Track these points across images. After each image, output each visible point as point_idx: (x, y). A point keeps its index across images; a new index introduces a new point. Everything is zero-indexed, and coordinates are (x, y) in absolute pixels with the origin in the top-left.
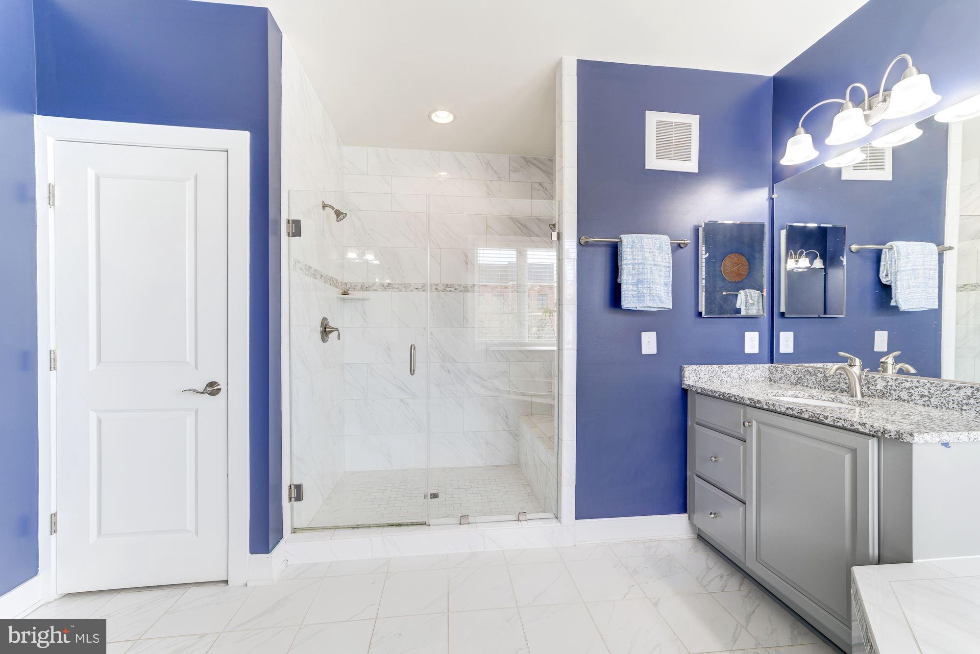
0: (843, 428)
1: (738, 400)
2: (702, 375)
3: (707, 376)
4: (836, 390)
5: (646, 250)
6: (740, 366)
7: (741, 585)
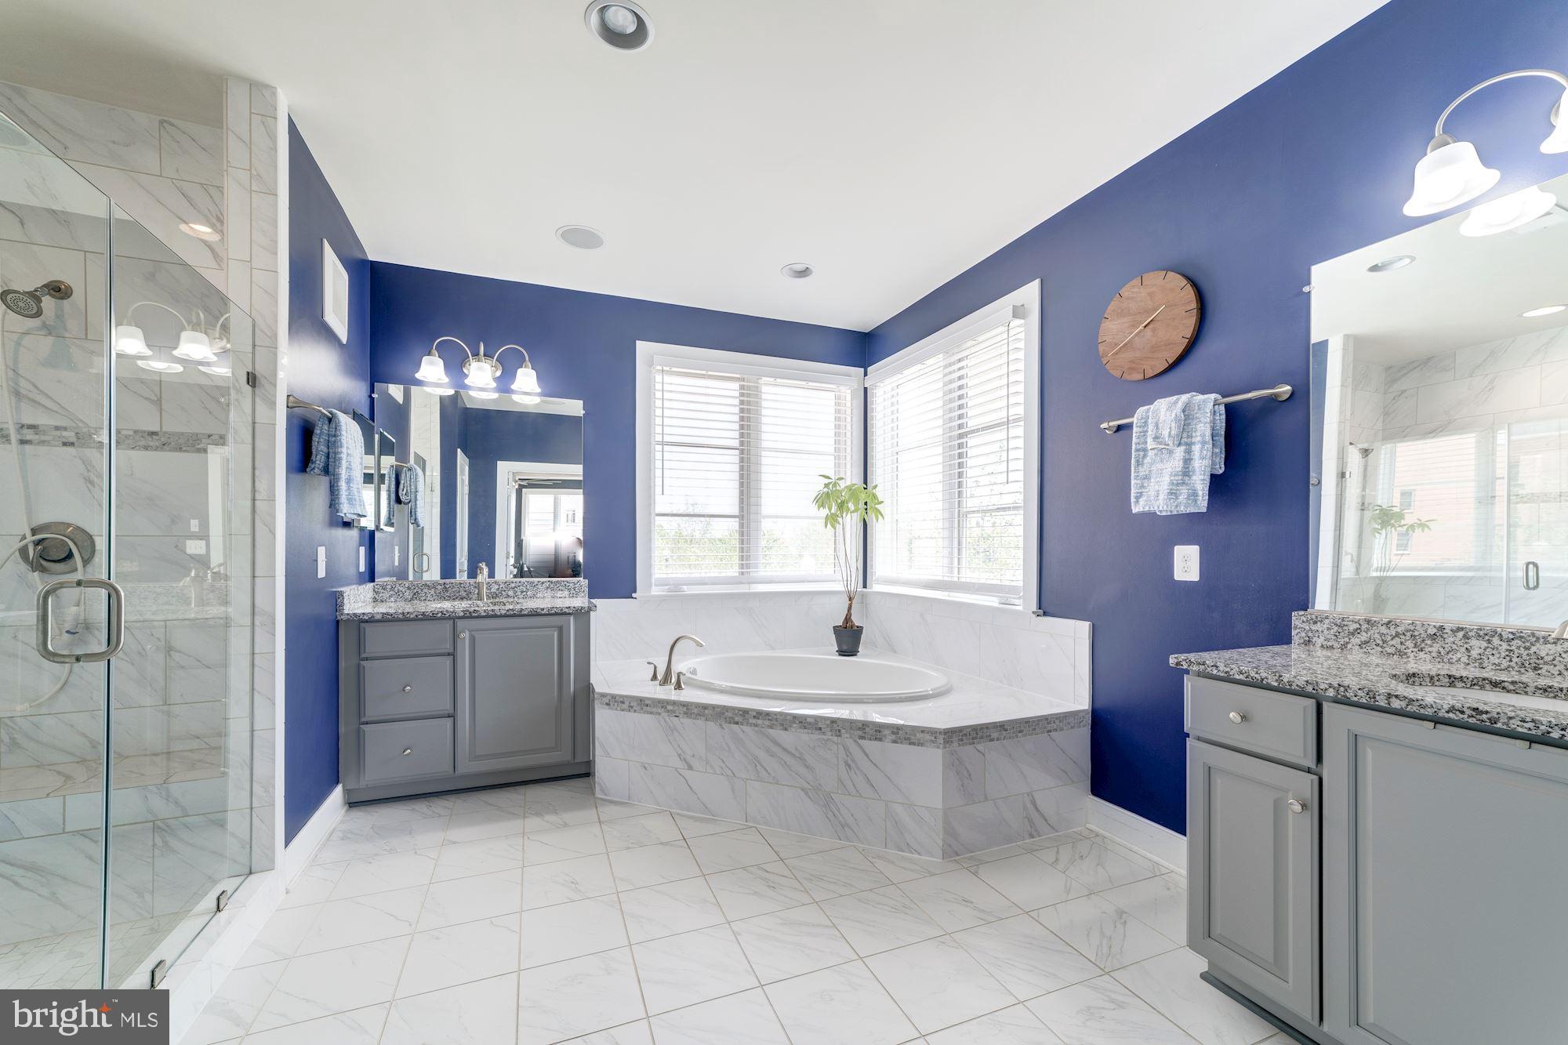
1: (447, 616)
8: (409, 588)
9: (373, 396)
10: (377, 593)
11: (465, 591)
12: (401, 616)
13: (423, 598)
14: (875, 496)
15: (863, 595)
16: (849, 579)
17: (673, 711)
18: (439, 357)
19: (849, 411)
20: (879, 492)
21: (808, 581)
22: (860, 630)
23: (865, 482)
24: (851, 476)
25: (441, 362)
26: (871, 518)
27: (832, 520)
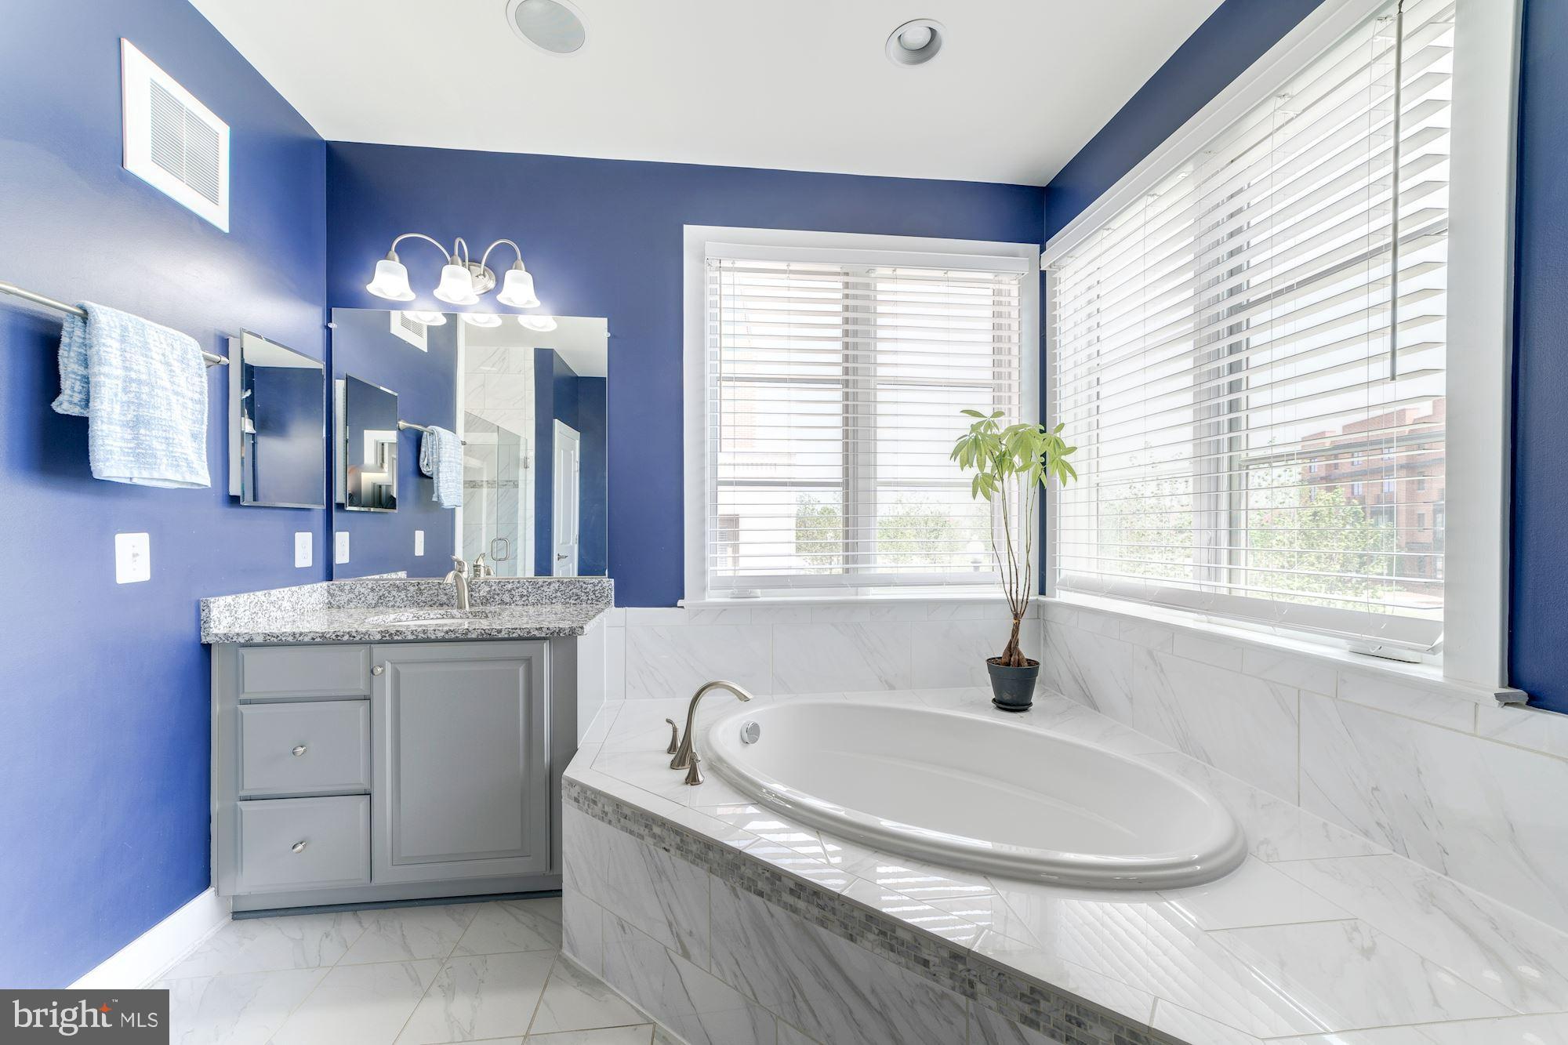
0: (520, 639)
1: (357, 639)
2: (240, 614)
3: (248, 613)
4: (434, 604)
5: (155, 356)
6: (294, 588)
7: (360, 923)
8: (373, 590)
9: (330, 325)
10: (332, 595)
11: (446, 594)
12: (290, 639)
13: (391, 604)
14: (1058, 443)
15: (1039, 606)
16: (1014, 580)
17: (662, 839)
18: (401, 262)
19: (1015, 314)
20: (1067, 437)
21: (949, 584)
22: (1033, 665)
23: (1043, 420)
24: (1019, 413)
25: (403, 270)
26: (1054, 478)
27: (983, 486)
